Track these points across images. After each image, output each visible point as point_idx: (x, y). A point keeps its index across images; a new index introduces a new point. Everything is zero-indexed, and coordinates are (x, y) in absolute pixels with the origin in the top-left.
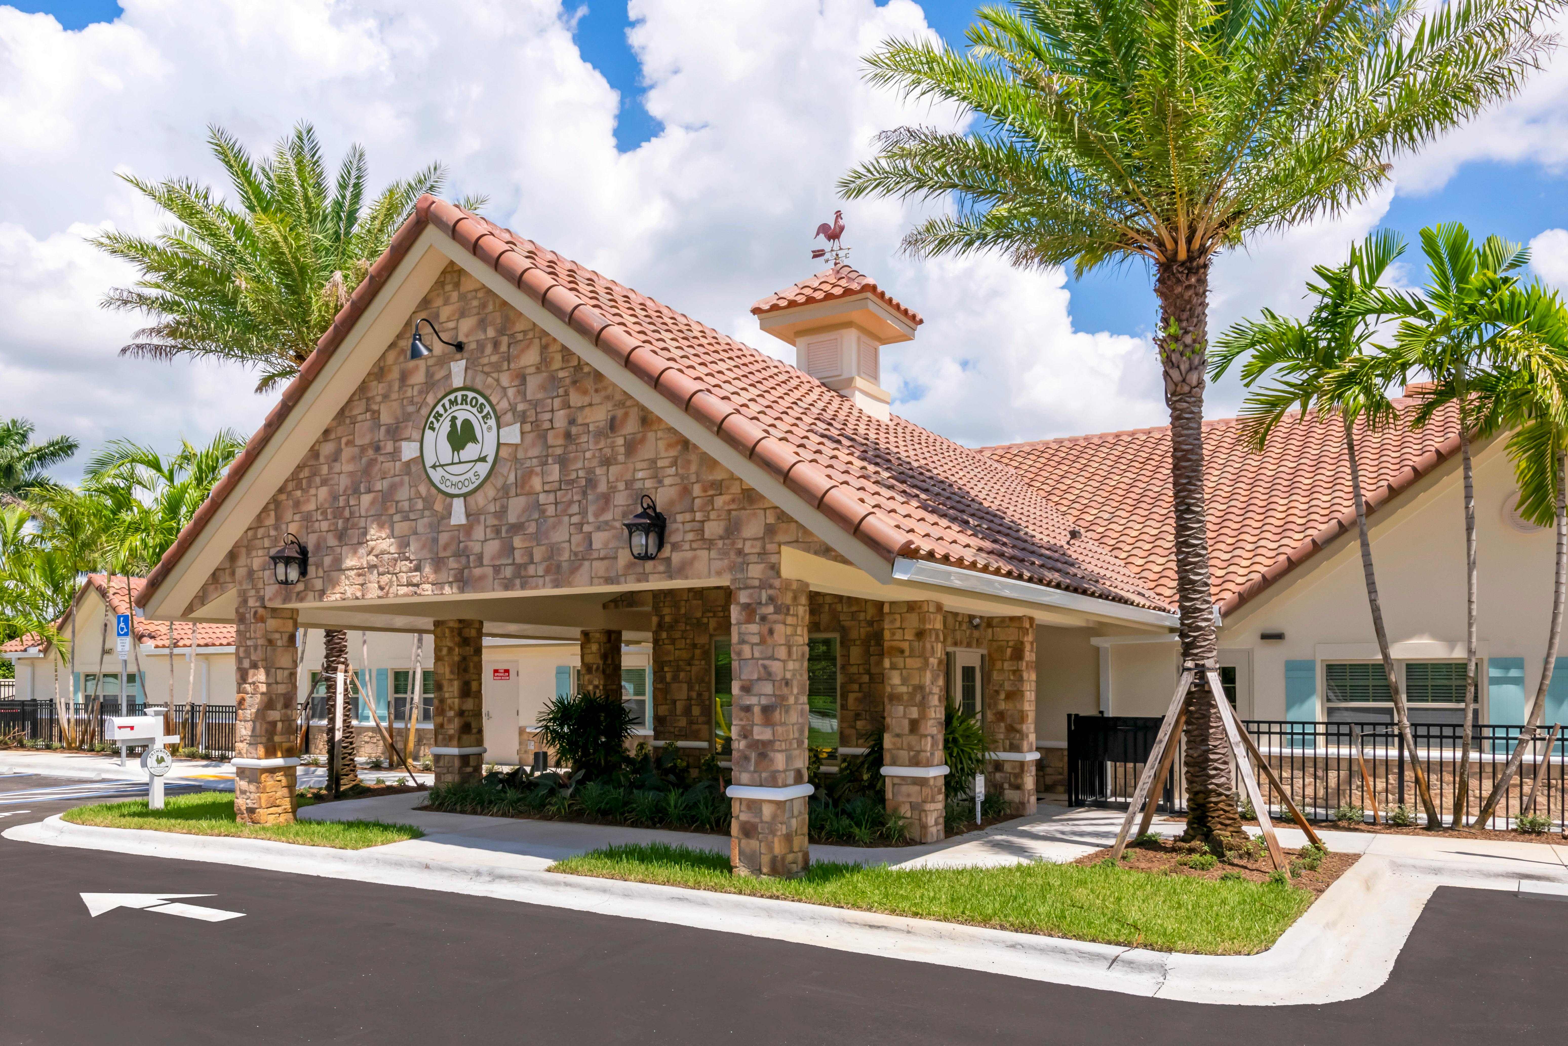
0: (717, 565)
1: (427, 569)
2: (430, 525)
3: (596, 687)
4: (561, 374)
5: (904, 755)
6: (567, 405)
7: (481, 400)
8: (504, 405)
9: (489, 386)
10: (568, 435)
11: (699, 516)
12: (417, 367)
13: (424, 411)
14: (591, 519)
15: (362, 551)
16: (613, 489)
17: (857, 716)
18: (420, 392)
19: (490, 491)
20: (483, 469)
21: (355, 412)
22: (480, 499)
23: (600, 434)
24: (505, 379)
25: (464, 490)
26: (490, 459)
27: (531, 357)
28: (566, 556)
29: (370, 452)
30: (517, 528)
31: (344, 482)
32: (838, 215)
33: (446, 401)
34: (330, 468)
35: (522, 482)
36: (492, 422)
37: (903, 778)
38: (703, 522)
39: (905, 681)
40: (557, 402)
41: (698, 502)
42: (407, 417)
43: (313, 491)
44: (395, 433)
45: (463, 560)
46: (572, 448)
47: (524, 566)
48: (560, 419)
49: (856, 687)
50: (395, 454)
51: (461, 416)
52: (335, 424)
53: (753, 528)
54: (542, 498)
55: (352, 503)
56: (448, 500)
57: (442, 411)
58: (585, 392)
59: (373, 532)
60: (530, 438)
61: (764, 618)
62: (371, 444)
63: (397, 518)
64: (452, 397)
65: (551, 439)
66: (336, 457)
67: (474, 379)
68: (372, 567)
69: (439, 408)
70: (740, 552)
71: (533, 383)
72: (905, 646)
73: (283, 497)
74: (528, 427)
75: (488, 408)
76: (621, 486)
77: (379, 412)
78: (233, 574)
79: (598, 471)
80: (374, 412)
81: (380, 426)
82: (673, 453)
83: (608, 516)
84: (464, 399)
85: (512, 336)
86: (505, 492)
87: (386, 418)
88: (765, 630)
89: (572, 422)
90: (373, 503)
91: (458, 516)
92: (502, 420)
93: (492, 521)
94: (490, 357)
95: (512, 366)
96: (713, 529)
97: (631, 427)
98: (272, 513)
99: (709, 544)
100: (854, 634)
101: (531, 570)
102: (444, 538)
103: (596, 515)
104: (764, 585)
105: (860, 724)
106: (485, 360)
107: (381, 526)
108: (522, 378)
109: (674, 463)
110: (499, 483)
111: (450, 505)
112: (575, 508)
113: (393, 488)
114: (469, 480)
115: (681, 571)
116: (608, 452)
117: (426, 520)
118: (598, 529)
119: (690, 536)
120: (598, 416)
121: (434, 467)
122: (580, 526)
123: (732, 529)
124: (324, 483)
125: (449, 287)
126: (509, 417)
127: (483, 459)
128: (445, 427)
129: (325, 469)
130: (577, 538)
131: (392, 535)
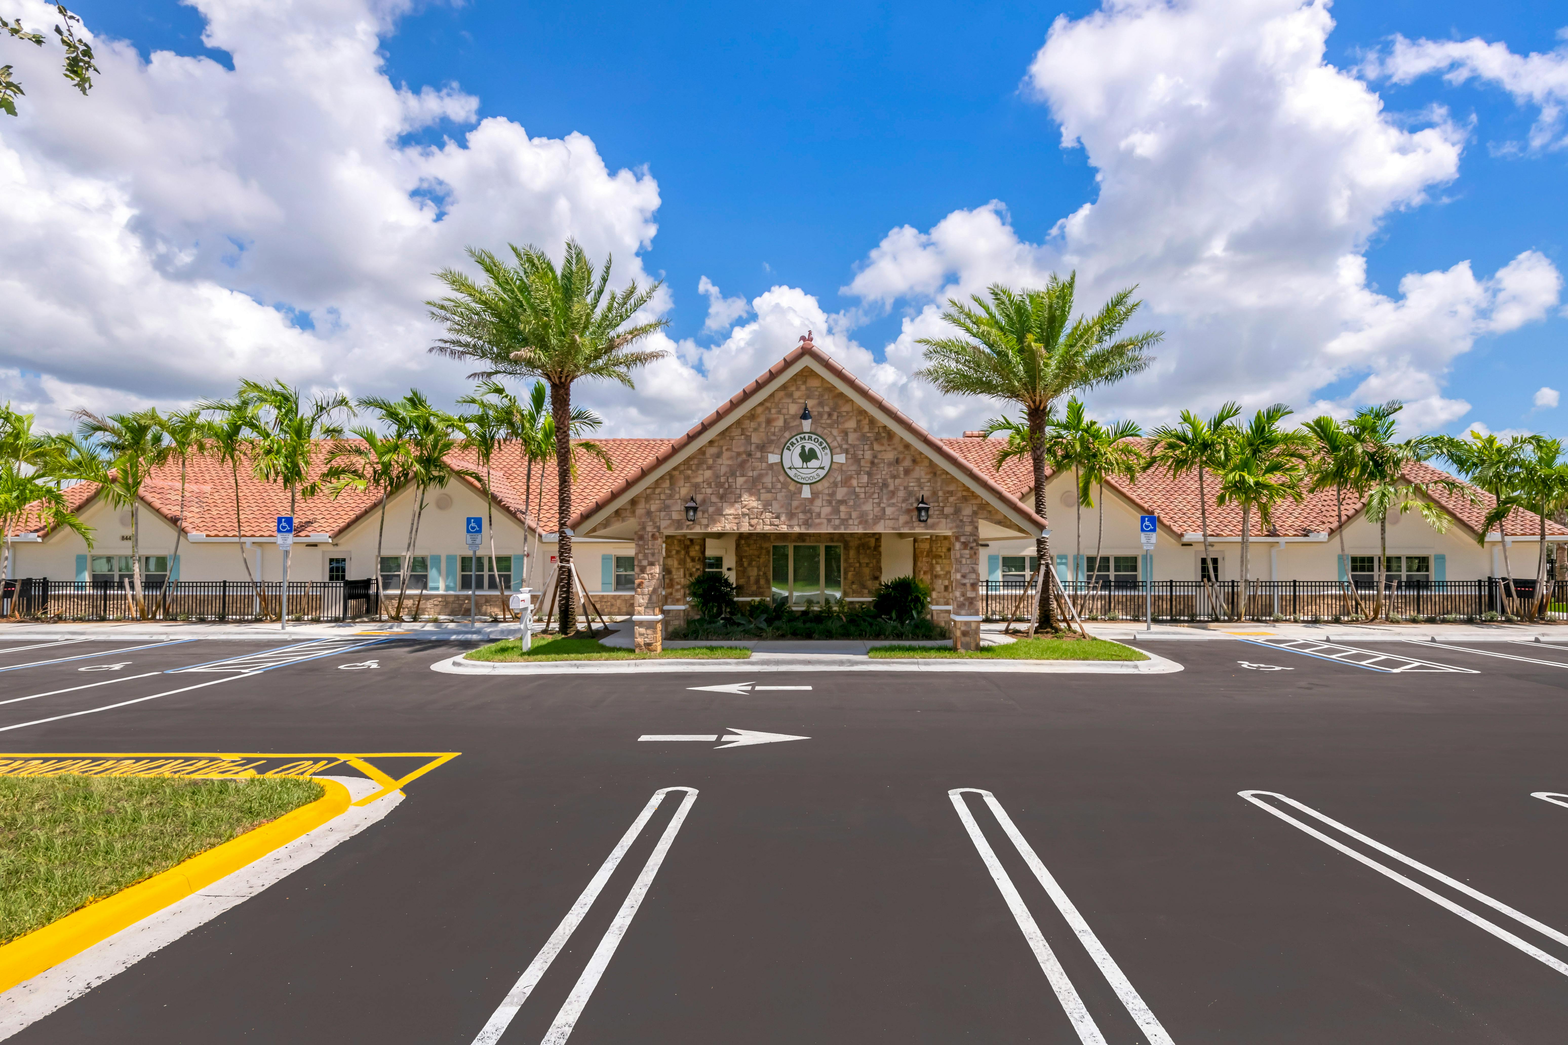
0: (951, 525)
1: (783, 518)
2: (786, 496)
3: (698, 569)
4: (869, 435)
5: (942, 600)
6: (872, 449)
7: (820, 440)
8: (835, 444)
9: (826, 434)
10: (872, 463)
11: (941, 504)
12: (778, 418)
13: (783, 440)
14: (885, 501)
15: (737, 505)
16: (897, 489)
17: (853, 583)
18: (780, 430)
19: (825, 483)
20: (822, 473)
21: (733, 434)
22: (819, 486)
23: (890, 464)
24: (835, 432)
25: (810, 481)
26: (827, 469)
27: (851, 424)
28: (871, 516)
29: (744, 456)
30: (842, 502)
31: (723, 470)
32: (810, 332)
33: (798, 437)
34: (714, 461)
35: (846, 482)
36: (828, 451)
37: (941, 611)
38: (943, 507)
39: (942, 569)
40: (866, 447)
41: (940, 499)
42: (771, 442)
43: (701, 472)
44: (762, 448)
45: (809, 515)
46: (875, 468)
47: (847, 520)
48: (868, 455)
49: (852, 569)
50: (763, 459)
51: (808, 446)
52: (718, 438)
53: (967, 511)
54: (857, 490)
55: (730, 480)
56: (799, 485)
57: (795, 442)
58: (883, 445)
59: (745, 497)
60: (850, 461)
61: (971, 548)
62: (745, 452)
63: (762, 491)
64: (802, 436)
65: (863, 463)
66: (719, 455)
67: (816, 429)
68: (744, 515)
69: (794, 440)
70: (961, 521)
71: (852, 437)
72: (942, 554)
73: (676, 473)
74: (850, 456)
75: (825, 444)
76: (902, 488)
77: (751, 436)
78: (634, 512)
79: (889, 480)
80: (747, 436)
81: (751, 444)
82: (928, 477)
83: (894, 501)
84: (810, 438)
85: (839, 413)
86: (835, 484)
87: (755, 439)
88: (972, 552)
89: (875, 457)
90: (746, 482)
91: (806, 493)
92: (834, 451)
93: (826, 498)
94: (825, 419)
95: (840, 426)
96: (948, 510)
97: (907, 463)
98: (668, 481)
99: (946, 517)
100: (851, 544)
101: (851, 522)
102: (795, 503)
103: (888, 500)
104: (971, 535)
105: (854, 586)
106: (823, 421)
107: (751, 495)
108: (845, 433)
109: (929, 481)
110: (832, 480)
111: (801, 488)
112: (876, 496)
113: (760, 476)
114: (813, 477)
115: (933, 526)
116: (895, 473)
117: (783, 494)
118: (889, 506)
119: (937, 512)
120: (890, 456)
121: (790, 468)
122: (879, 504)
123: (957, 511)
124: (709, 468)
125: (799, 383)
126: (838, 450)
127: (823, 468)
128: (798, 450)
129: (710, 461)
130: (877, 509)
131: (759, 499)
